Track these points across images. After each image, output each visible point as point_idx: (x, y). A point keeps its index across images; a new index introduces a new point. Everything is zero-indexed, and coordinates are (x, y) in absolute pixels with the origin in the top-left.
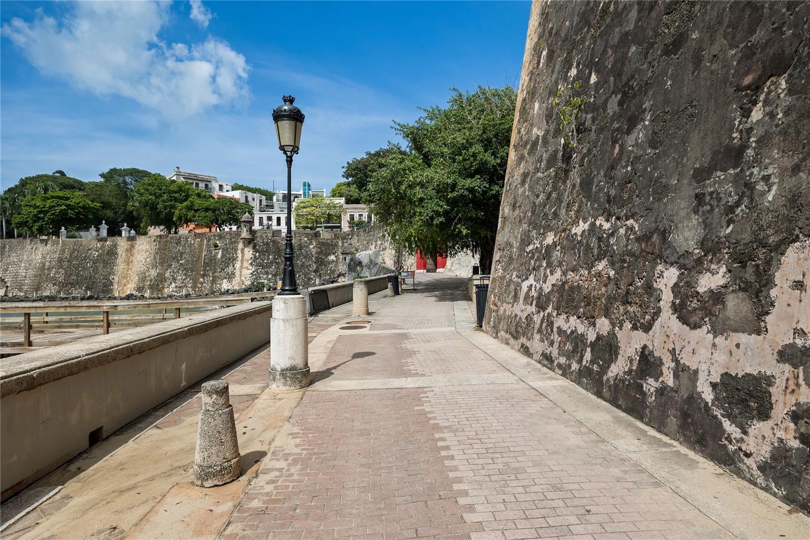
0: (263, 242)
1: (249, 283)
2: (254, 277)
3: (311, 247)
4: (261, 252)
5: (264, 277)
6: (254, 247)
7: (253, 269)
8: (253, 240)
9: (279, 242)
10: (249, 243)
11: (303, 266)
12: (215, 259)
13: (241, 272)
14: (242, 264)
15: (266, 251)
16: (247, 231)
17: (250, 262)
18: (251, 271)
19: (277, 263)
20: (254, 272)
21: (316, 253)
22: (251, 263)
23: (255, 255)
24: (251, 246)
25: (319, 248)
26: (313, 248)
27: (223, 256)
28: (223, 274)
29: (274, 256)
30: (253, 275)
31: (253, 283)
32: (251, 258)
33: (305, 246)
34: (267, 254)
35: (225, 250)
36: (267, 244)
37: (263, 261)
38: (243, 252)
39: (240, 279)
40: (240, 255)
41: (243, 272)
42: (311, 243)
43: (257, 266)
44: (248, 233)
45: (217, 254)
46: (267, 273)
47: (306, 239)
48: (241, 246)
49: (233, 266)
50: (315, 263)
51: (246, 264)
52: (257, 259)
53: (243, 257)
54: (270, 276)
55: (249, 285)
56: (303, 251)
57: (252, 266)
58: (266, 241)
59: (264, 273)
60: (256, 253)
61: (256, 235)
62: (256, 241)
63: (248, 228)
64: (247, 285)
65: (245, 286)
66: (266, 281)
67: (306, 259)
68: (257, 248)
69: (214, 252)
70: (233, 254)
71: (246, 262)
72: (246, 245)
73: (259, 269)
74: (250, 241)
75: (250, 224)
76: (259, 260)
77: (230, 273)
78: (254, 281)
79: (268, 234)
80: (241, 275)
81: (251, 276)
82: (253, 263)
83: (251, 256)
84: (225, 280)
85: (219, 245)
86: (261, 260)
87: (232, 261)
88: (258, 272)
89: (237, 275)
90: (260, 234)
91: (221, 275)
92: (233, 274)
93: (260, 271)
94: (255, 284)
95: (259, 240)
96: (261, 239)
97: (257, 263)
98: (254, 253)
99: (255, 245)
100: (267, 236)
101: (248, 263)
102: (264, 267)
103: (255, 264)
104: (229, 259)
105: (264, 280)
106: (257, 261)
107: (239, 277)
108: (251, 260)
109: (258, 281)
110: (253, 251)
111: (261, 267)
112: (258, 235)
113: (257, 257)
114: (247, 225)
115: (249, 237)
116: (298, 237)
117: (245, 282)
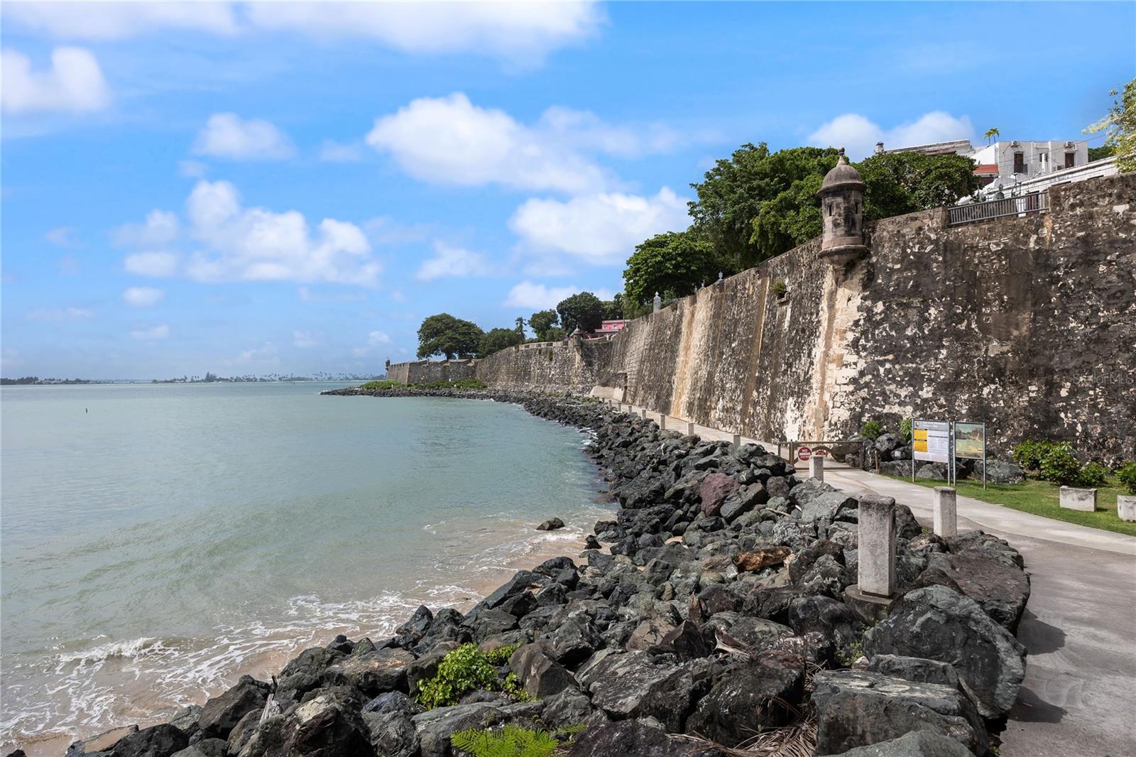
0: (904, 255)
1: (843, 414)
2: (864, 393)
4: (893, 295)
5: (903, 393)
6: (868, 283)
7: (862, 365)
8: (864, 254)
9: (974, 248)
11: (1098, 341)
12: (779, 333)
13: (823, 375)
14: (828, 346)
15: (916, 291)
16: (836, 225)
17: (850, 336)
18: (852, 373)
19: (958, 336)
20: (862, 374)
22: (855, 344)
23: (869, 310)
24: (858, 276)
27: (794, 321)
28: (788, 380)
29: (949, 306)
30: (859, 388)
31: (856, 418)
32: (856, 323)
33: (1112, 243)
34: (916, 302)
35: (798, 303)
36: (921, 263)
37: (900, 329)
38: (831, 307)
39: (821, 398)
40: (824, 316)
41: (829, 373)
43: (876, 350)
44: (841, 231)
45: (783, 315)
46: (915, 379)
47: (1121, 208)
48: (828, 282)
49: (810, 354)
51: (838, 348)
52: (879, 324)
53: (831, 319)
54: (927, 392)
55: (845, 424)
56: (1102, 268)
57: (858, 353)
58: (914, 254)
59: (903, 380)
60: (875, 301)
61: (876, 234)
62: (874, 259)
63: (840, 215)
64: (836, 424)
65: (830, 424)
66: (909, 409)
67: (1122, 310)
68: (880, 281)
69: (778, 313)
70: (811, 314)
71: (838, 337)
72: (841, 278)
73: (882, 363)
74: (852, 261)
75: (846, 198)
76: (885, 329)
77: (802, 379)
78: (862, 407)
79: (925, 221)
80: (825, 387)
81: (851, 388)
82: (862, 342)
83: (857, 315)
84: (791, 401)
85: (789, 289)
86: (891, 330)
87: (809, 337)
88: (878, 375)
89: (814, 386)
90: (891, 228)
91: (785, 383)
92: (808, 380)
93: (888, 371)
94: (864, 419)
95: (886, 250)
96: (897, 245)
97: (876, 341)
98: (868, 303)
99: (873, 274)
100: (920, 229)
101: (845, 342)
102: (905, 356)
103: (869, 345)
104: (803, 331)
105: (900, 404)
106: (877, 332)
107: (819, 391)
108: (854, 331)
109: (878, 409)
110: (864, 298)
111: (891, 357)
112: (885, 233)
113: (878, 318)
114: (834, 205)
115: (842, 247)
116: (1073, 207)
117: (831, 412)
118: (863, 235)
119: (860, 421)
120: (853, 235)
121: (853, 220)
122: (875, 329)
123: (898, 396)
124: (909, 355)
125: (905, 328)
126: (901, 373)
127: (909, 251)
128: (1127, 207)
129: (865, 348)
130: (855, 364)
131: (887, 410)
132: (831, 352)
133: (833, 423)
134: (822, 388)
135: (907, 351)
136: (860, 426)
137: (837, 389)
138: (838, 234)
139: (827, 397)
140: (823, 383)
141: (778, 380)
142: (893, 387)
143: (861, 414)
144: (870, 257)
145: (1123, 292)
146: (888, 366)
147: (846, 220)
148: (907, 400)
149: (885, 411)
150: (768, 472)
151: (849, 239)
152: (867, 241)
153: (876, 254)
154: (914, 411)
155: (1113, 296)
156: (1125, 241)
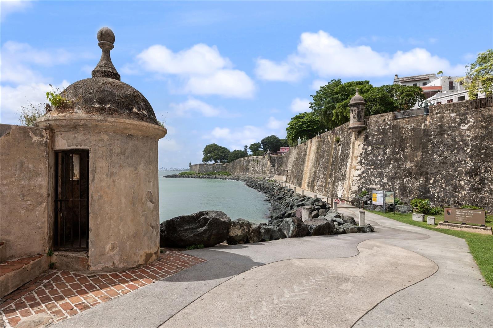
0: (379, 129)
1: (355, 188)
2: (363, 180)
3: (464, 127)
4: (374, 144)
5: (377, 180)
6: (366, 139)
7: (363, 170)
8: (365, 129)
9: (403, 127)
10: (359, 133)
11: (444, 163)
12: (338, 156)
14: (352, 162)
15: (382, 143)
16: (354, 118)
17: (359, 159)
18: (359, 172)
19: (396, 160)
20: (363, 173)
21: (476, 137)
22: (361, 162)
23: (366, 149)
24: (362, 137)
25: (482, 127)
26: (468, 130)
27: (342, 152)
29: (394, 149)
30: (361, 178)
31: (360, 189)
32: (361, 154)
33: (450, 127)
34: (382, 147)
35: (343, 146)
36: (384, 132)
38: (353, 148)
39: (349, 182)
40: (351, 151)
41: (351, 173)
42: (464, 121)
43: (368, 164)
44: (356, 120)
45: (339, 150)
46: (381, 175)
47: (453, 115)
48: (353, 138)
49: (346, 165)
50: (471, 157)
51: (355, 164)
52: (369, 154)
53: (353, 152)
54: (385, 180)
55: (356, 192)
56: (446, 136)
57: (361, 165)
58: (382, 129)
59: (377, 176)
60: (368, 146)
61: (369, 121)
62: (368, 130)
63: (355, 114)
64: (353, 191)
65: (351, 192)
66: (379, 186)
67: (452, 152)
68: (370, 139)
69: (337, 149)
70: (347, 150)
71: (355, 159)
72: (357, 137)
73: (370, 169)
74: (360, 131)
75: (358, 108)
76: (371, 156)
77: (343, 174)
78: (362, 185)
79: (386, 117)
80: (350, 177)
81: (359, 178)
82: (363, 161)
83: (362, 151)
84: (340, 183)
85: (341, 140)
86: (373, 157)
87: (346, 159)
88: (368, 174)
89: (347, 177)
90: (374, 119)
91: (338, 176)
92: (345, 175)
93: (372, 172)
94: (363, 190)
95: (372, 127)
96: (376, 125)
97: (368, 161)
98: (366, 147)
99: (368, 136)
100: (385, 120)
101: (357, 161)
102: (378, 167)
103: (365, 162)
104: (345, 156)
105: (375, 185)
106: (368, 157)
107: (348, 179)
108: (360, 157)
109: (368, 186)
110: (364, 145)
111: (373, 167)
112: (372, 121)
113: (369, 152)
114: (354, 110)
115: (356, 126)
116: (437, 114)
117: (351, 187)
118: (365, 121)
119: (361, 190)
120: (360, 121)
121: (360, 116)
122: (368, 156)
123: (375, 181)
124: (379, 166)
125: (378, 156)
126: (376, 173)
127: (380, 128)
128: (455, 114)
129: (364, 164)
130: (360, 169)
131: (371, 187)
132: (352, 165)
133: (352, 191)
134: (349, 178)
135: (379, 165)
136: (361, 192)
137: (354, 178)
138: (355, 121)
139: (351, 181)
140: (350, 176)
141: (336, 174)
142: (373, 178)
143: (362, 188)
144: (367, 130)
145: (452, 145)
146: (372, 170)
147: (358, 116)
148: (378, 183)
149: (370, 187)
150: (320, 207)
151: (359, 123)
152: (366, 124)
153: (369, 129)
154: (380, 187)
155: (449, 147)
156: (454, 127)
